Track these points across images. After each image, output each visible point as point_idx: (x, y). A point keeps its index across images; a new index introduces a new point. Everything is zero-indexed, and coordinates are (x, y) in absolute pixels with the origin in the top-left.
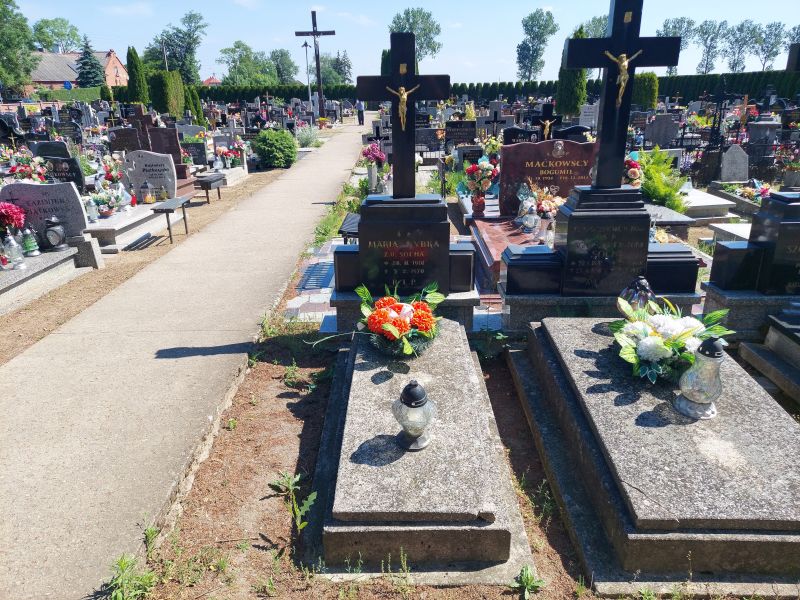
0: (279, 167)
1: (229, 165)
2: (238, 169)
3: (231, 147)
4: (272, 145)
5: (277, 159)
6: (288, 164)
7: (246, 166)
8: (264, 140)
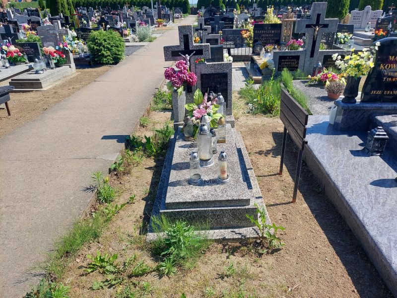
0: (107, 64)
1: (53, 66)
2: (64, 68)
3: (57, 48)
4: (101, 44)
5: (106, 57)
6: (116, 61)
7: (73, 65)
8: (94, 40)
